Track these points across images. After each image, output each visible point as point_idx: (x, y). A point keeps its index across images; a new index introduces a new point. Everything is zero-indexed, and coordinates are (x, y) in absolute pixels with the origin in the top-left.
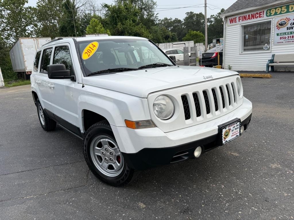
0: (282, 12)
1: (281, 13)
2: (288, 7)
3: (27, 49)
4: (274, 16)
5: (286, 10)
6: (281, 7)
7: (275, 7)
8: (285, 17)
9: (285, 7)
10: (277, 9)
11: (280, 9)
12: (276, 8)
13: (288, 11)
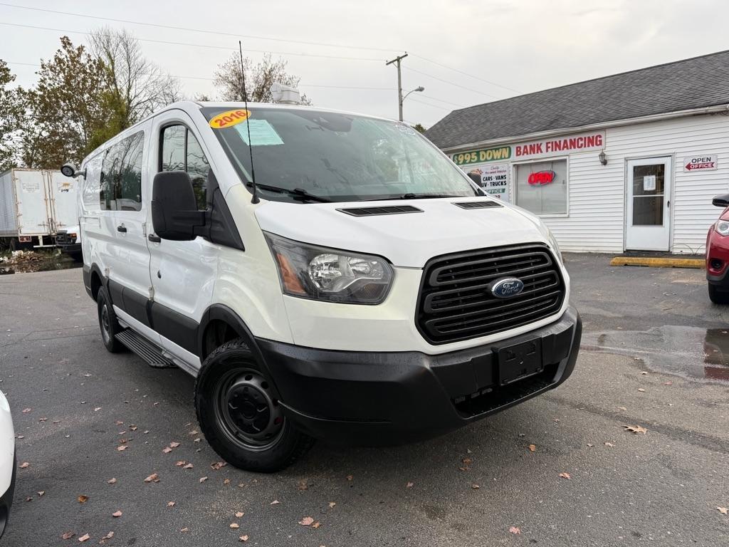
0: (472, 161)
1: (470, 162)
2: (478, 154)
3: (25, 191)
4: (462, 165)
5: (476, 158)
6: (470, 153)
7: (464, 152)
8: (476, 169)
9: (475, 153)
10: (466, 156)
11: (469, 155)
12: (464, 154)
13: (479, 161)
